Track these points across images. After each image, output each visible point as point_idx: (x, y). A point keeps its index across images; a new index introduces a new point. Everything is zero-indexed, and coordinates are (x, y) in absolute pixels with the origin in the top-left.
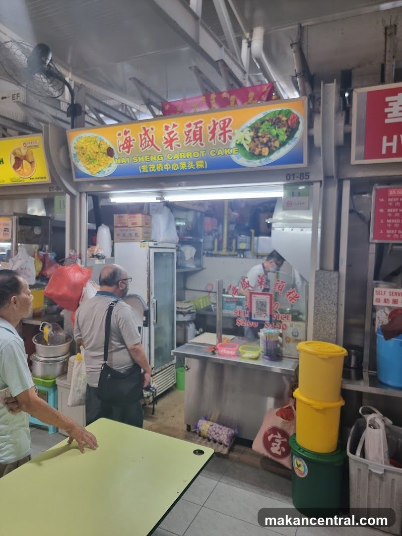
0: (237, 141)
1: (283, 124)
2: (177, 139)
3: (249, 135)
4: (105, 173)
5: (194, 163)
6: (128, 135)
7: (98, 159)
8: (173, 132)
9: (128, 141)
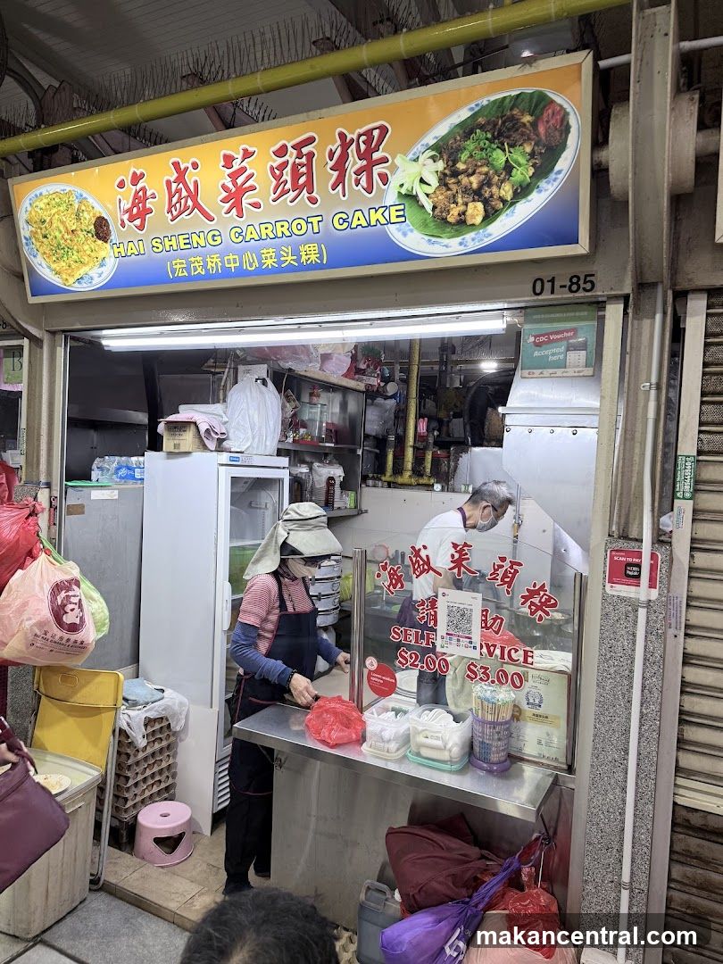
0: (402, 185)
1: (523, 134)
2: (253, 188)
3: (431, 170)
4: (94, 282)
5: (296, 252)
6: (140, 185)
7: (75, 247)
8: (243, 170)
9: (140, 199)
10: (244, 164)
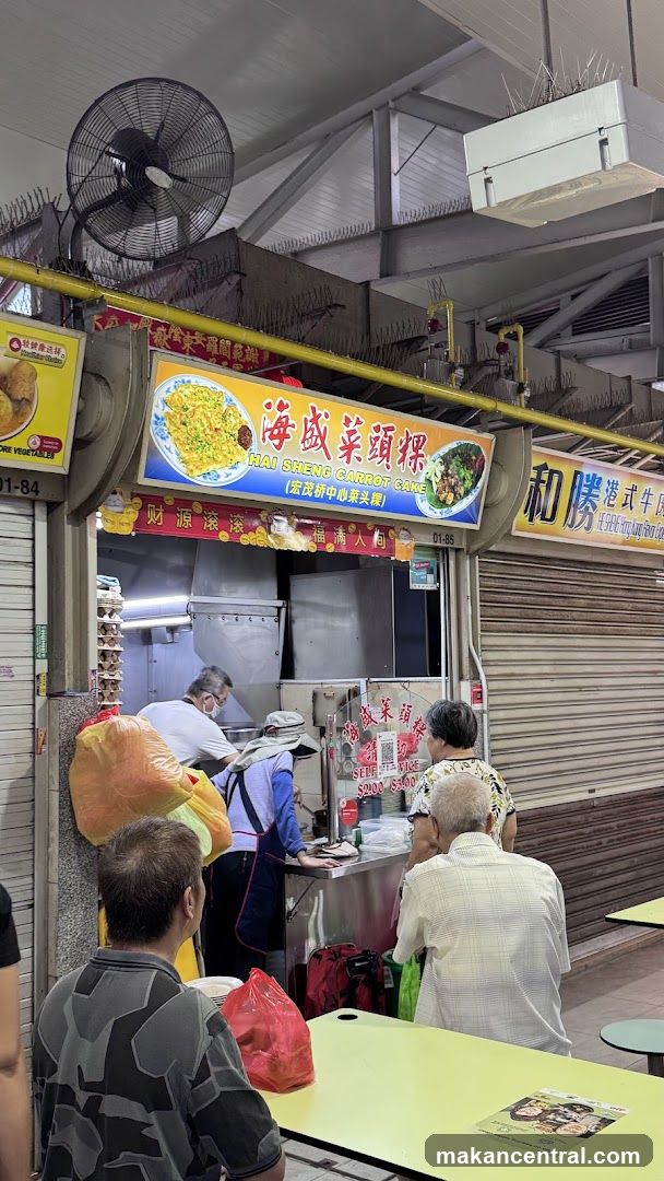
0: (427, 473)
1: (471, 465)
2: (358, 446)
3: (439, 470)
5: (370, 495)
6: (285, 413)
8: (354, 432)
9: (282, 424)
10: (356, 428)
